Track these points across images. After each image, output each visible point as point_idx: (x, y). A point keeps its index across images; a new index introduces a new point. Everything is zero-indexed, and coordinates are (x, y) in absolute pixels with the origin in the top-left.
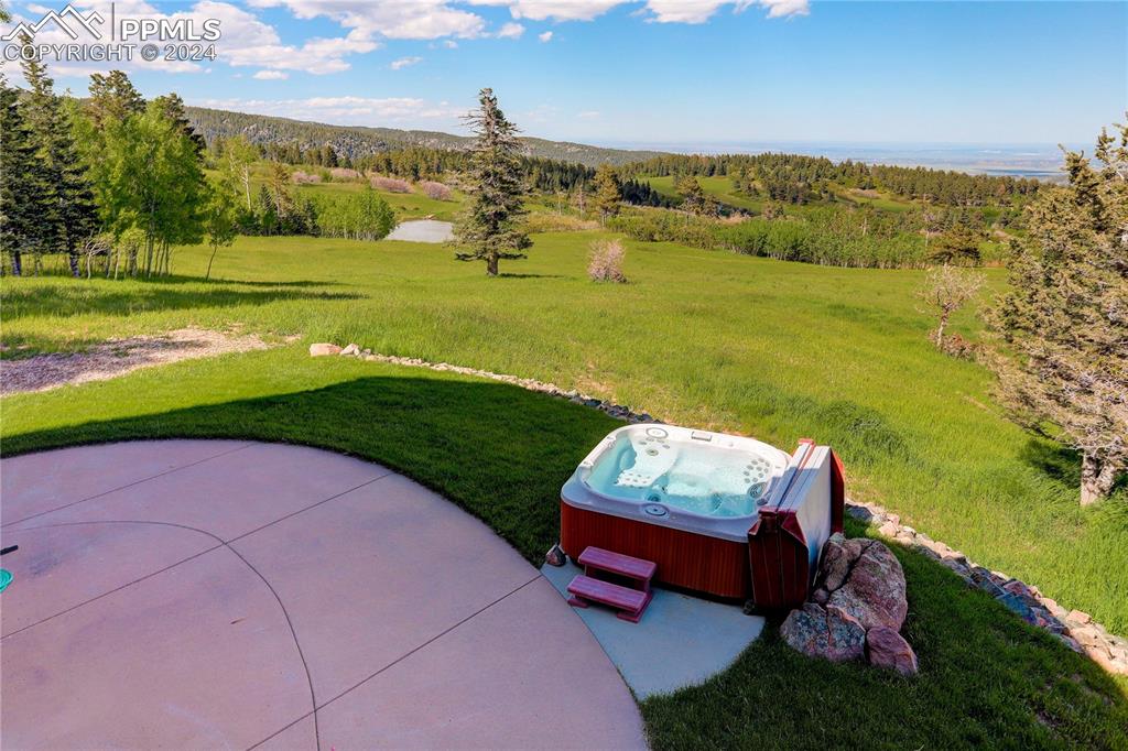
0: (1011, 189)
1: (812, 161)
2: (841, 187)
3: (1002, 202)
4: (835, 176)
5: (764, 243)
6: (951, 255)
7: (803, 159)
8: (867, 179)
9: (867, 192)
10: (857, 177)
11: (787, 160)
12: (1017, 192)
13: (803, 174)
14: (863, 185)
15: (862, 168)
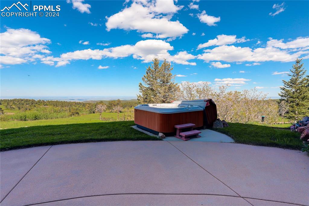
0: (76, 104)
1: (30, 100)
2: (39, 106)
3: (75, 106)
4: (37, 103)
5: (26, 117)
6: (74, 114)
7: (27, 100)
8: (45, 103)
9: (46, 106)
10: (43, 103)
11: (22, 100)
12: (77, 104)
13: (28, 103)
14: (44, 105)
15: (43, 101)
